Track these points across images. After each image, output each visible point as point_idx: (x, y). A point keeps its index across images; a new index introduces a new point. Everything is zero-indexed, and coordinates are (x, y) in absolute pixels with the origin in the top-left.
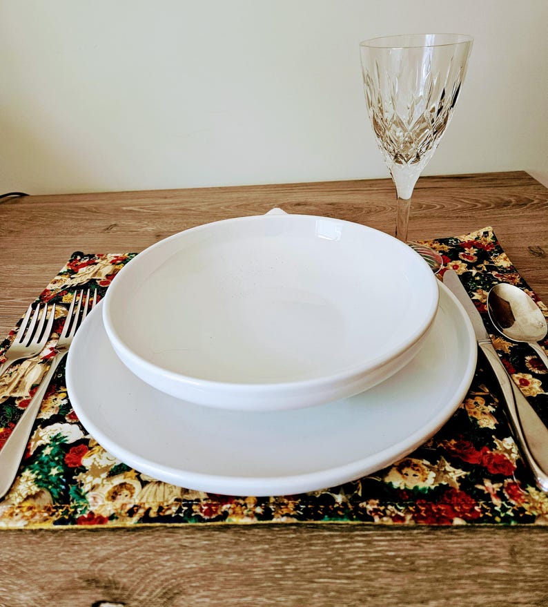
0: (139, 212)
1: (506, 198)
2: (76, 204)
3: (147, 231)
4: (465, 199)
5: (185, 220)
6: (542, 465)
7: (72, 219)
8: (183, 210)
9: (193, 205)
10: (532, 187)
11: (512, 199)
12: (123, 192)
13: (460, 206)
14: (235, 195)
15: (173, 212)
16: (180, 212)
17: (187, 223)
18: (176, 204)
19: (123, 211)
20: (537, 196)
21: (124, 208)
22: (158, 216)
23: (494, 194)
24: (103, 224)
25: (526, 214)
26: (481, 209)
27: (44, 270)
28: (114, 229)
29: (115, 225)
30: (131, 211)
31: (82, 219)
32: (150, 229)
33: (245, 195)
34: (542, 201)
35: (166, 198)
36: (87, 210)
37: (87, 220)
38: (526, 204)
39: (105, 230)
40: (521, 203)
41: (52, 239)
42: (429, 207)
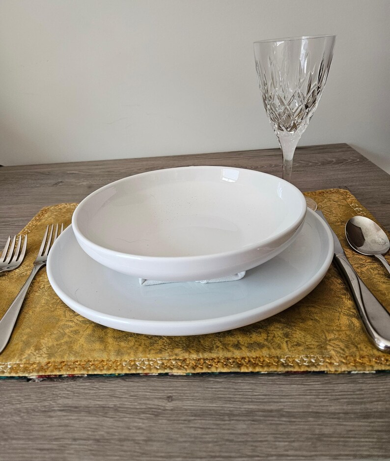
0: (78, 174)
1: (329, 159)
2: (36, 170)
3: (82, 185)
4: (302, 160)
5: (109, 178)
6: (379, 331)
7: (32, 179)
8: (108, 172)
9: (116, 169)
10: (349, 152)
11: (334, 160)
12: (68, 163)
13: (297, 165)
14: (145, 163)
15: (102, 173)
16: (106, 173)
17: (111, 179)
18: (104, 169)
19: (68, 174)
20: (351, 158)
21: (69, 172)
22: (91, 176)
23: (322, 157)
24: (53, 182)
25: (341, 168)
26: (311, 166)
27: (10, 208)
28: (61, 184)
29: (61, 182)
30: (73, 173)
31: (38, 179)
32: (85, 183)
33: (153, 163)
34: (354, 160)
35: (97, 165)
36: (43, 173)
37: (42, 179)
38: (342, 162)
39: (54, 185)
40: (339, 162)
41: (17, 191)
42: (276, 166)
